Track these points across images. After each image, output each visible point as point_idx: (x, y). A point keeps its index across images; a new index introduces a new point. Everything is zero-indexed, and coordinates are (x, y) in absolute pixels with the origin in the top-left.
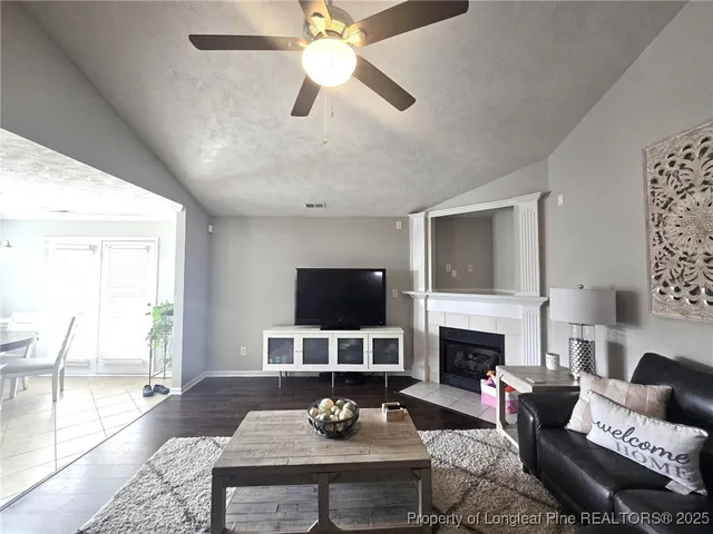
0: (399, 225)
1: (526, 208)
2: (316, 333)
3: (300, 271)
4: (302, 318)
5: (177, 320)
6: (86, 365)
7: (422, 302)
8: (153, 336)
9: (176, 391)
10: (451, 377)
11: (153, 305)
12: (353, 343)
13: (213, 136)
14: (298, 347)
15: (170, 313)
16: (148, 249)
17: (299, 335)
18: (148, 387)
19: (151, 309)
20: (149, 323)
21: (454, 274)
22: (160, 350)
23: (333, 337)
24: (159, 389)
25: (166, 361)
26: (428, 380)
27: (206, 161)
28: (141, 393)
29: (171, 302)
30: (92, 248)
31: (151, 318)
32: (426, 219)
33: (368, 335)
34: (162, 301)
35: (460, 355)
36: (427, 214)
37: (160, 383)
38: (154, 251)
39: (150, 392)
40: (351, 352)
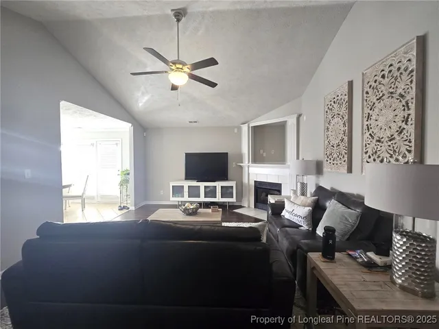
0: (236, 131)
1: (291, 122)
2: (194, 183)
3: (187, 155)
4: (188, 177)
5: (131, 177)
6: (93, 198)
7: (247, 169)
8: (121, 185)
9: (132, 208)
10: (260, 205)
11: (121, 170)
12: (212, 188)
13: (143, 94)
14: (186, 190)
15: (128, 174)
16: (117, 144)
17: (187, 184)
18: (120, 206)
19: (120, 173)
20: (119, 179)
21: (265, 155)
22: (124, 191)
23: (202, 185)
24: (124, 208)
25: (127, 196)
26: (249, 207)
27: (140, 105)
28: (117, 208)
29: (129, 169)
30: (93, 145)
31: (120, 176)
32: (249, 127)
33: (219, 185)
34: (124, 169)
35: (264, 194)
36: (249, 125)
37: (125, 205)
38: (120, 146)
39: (121, 209)
40: (210, 192)
